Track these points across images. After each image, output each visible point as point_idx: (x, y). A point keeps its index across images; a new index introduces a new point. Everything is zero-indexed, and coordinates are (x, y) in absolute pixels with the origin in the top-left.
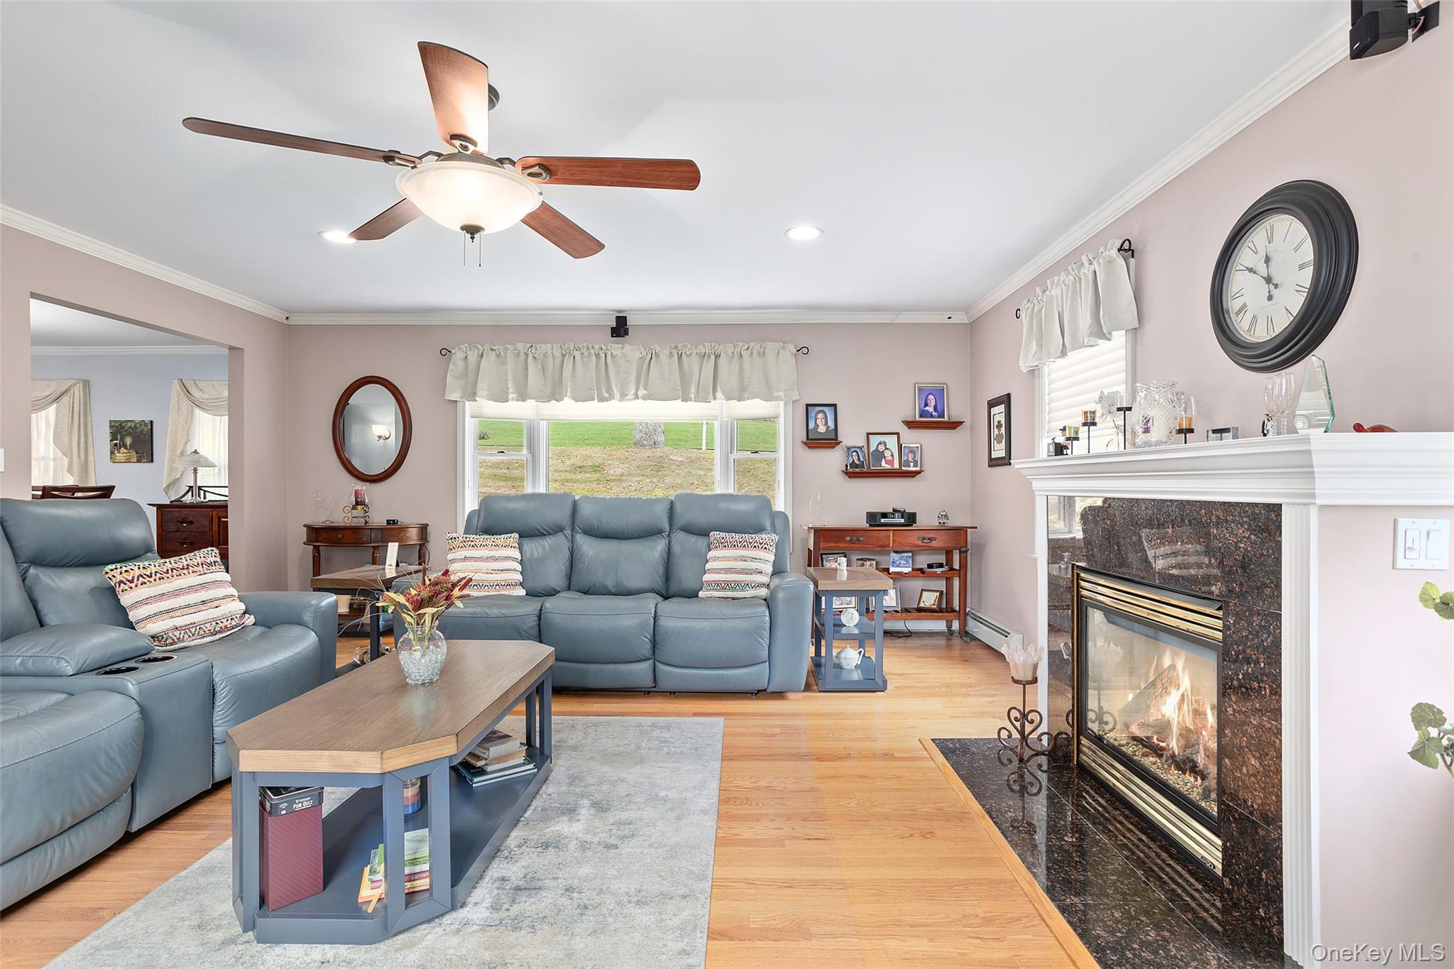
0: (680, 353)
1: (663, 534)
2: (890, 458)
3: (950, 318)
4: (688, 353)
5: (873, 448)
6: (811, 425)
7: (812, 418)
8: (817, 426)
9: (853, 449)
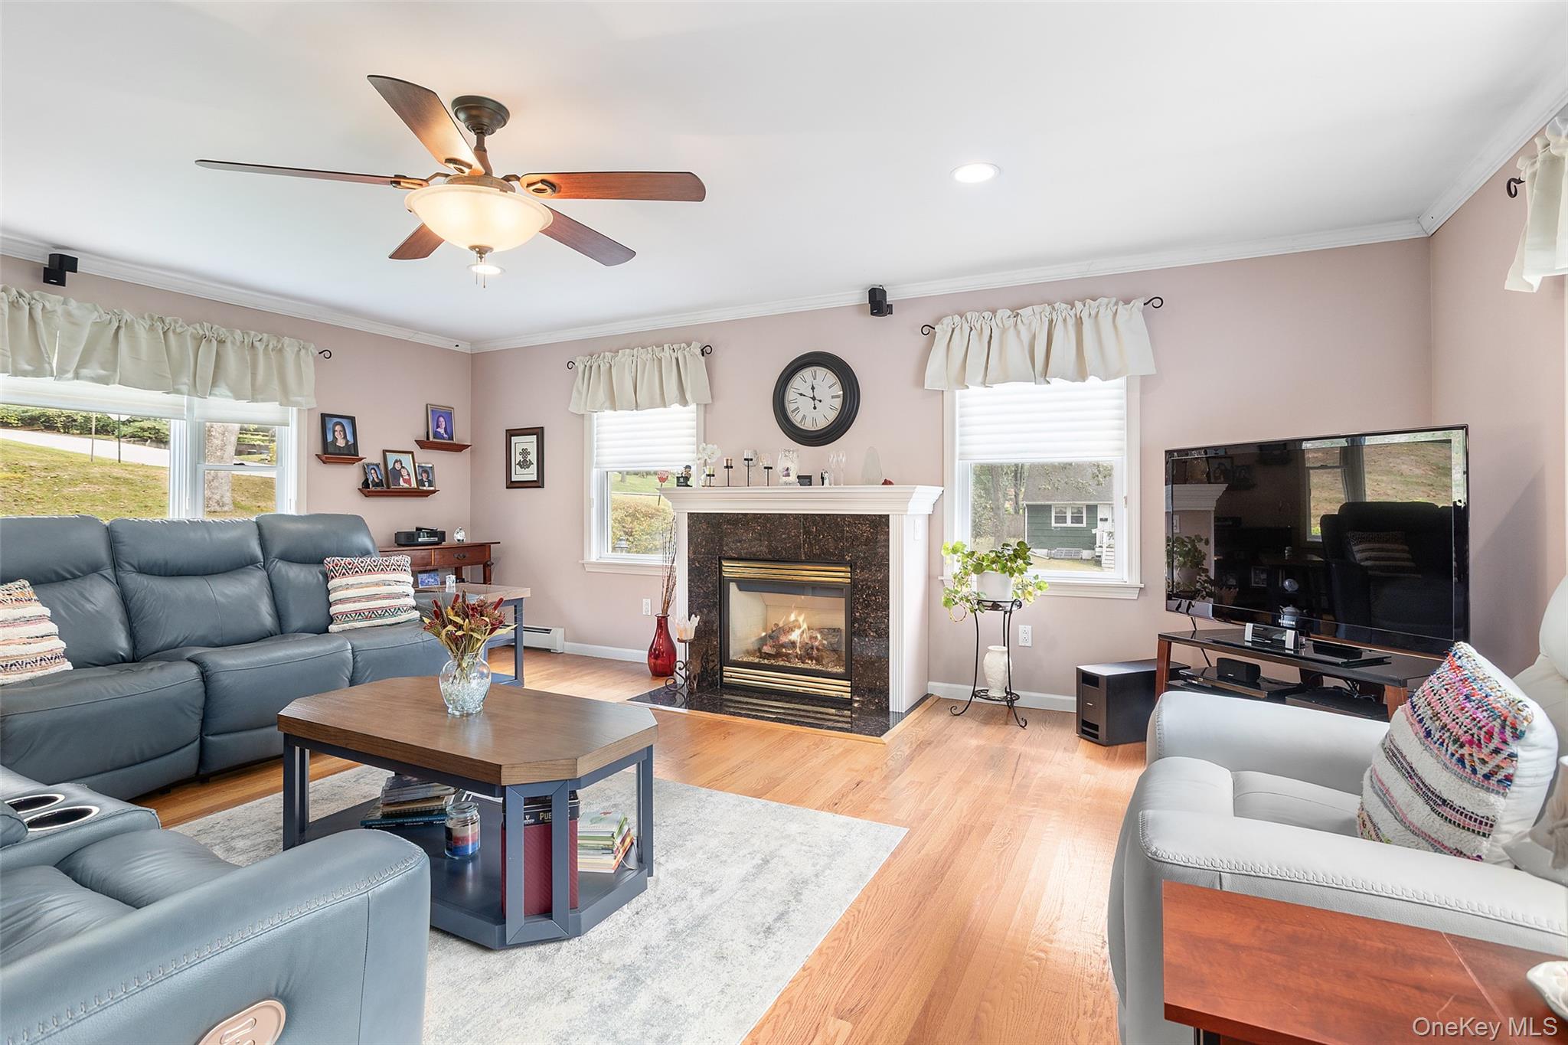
0: (166, 328)
1: (258, 565)
2: (407, 477)
3: (457, 346)
4: (178, 330)
5: (390, 466)
6: (330, 438)
7: (330, 429)
8: (335, 439)
9: (372, 467)
